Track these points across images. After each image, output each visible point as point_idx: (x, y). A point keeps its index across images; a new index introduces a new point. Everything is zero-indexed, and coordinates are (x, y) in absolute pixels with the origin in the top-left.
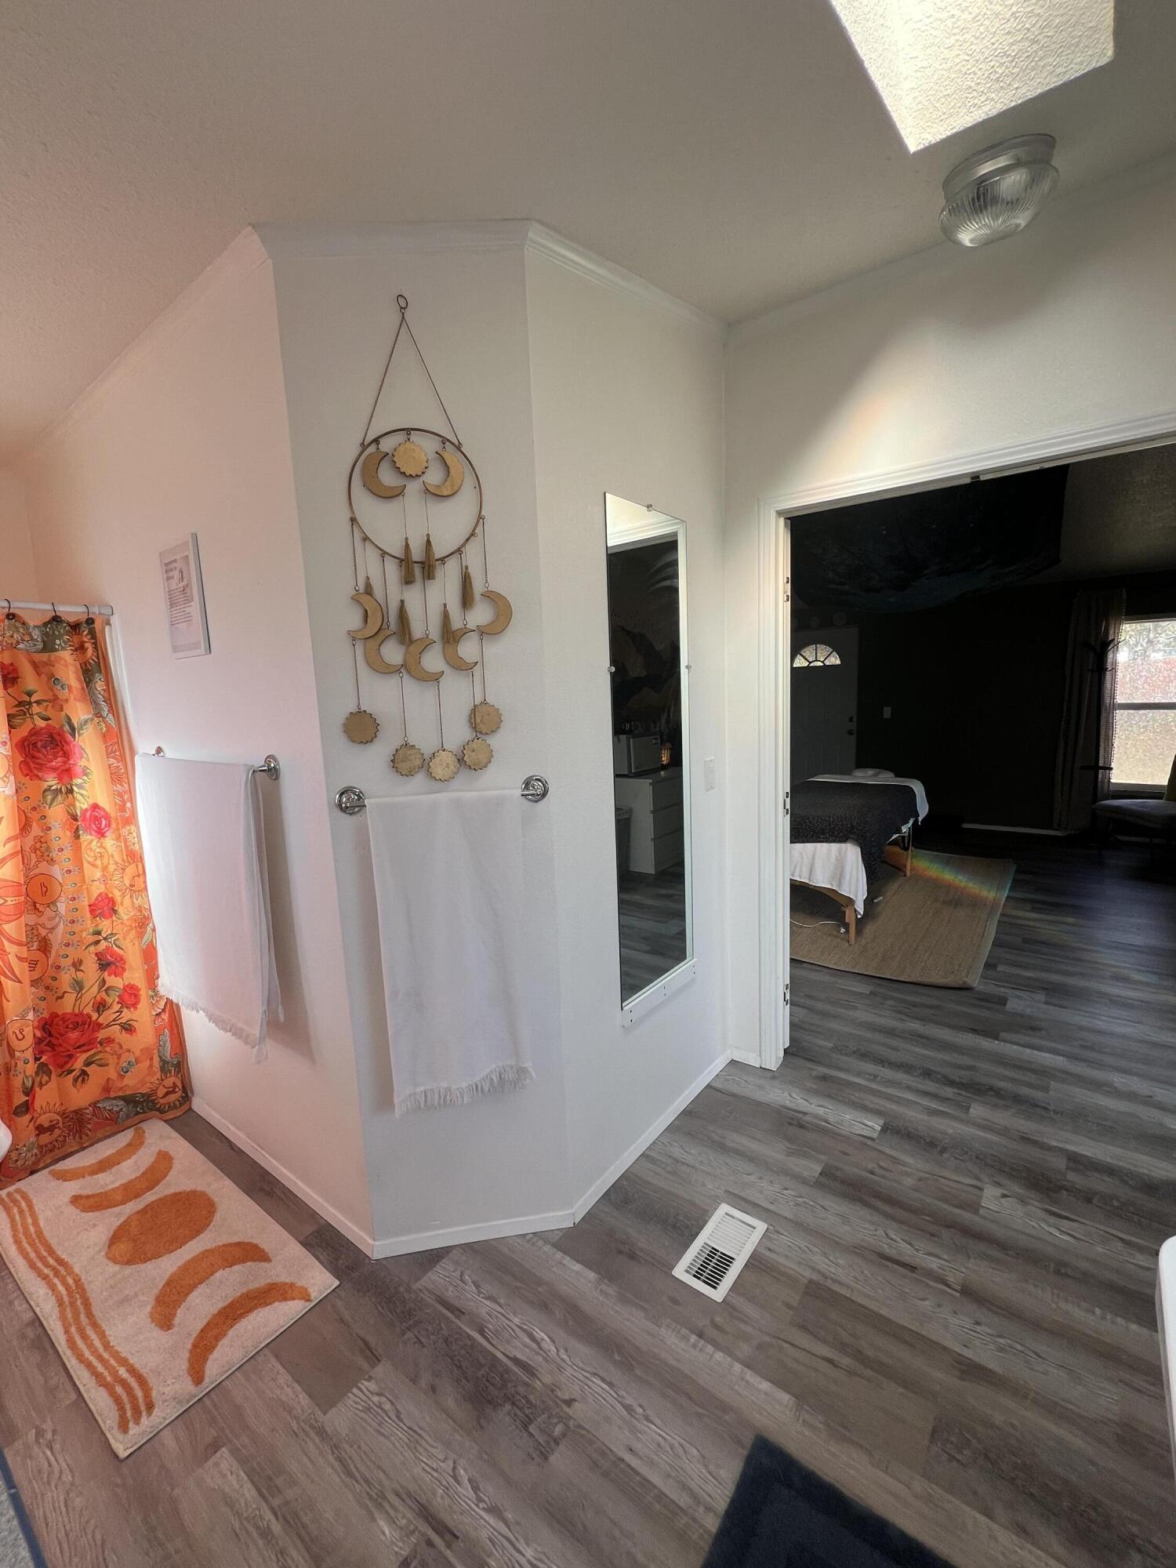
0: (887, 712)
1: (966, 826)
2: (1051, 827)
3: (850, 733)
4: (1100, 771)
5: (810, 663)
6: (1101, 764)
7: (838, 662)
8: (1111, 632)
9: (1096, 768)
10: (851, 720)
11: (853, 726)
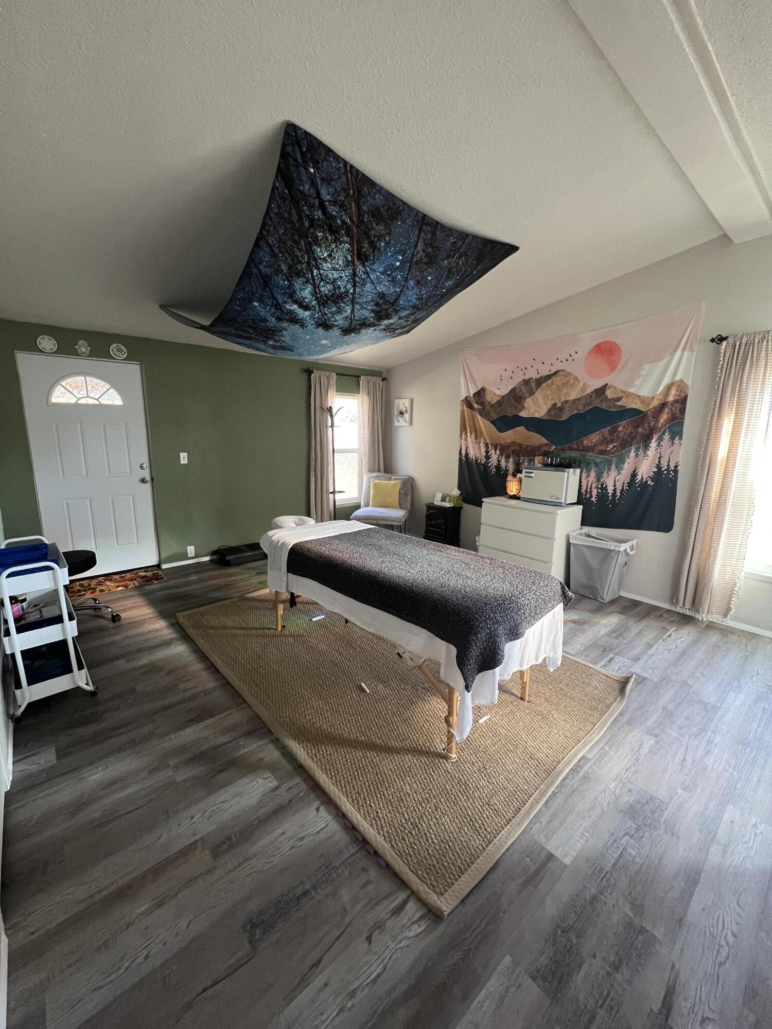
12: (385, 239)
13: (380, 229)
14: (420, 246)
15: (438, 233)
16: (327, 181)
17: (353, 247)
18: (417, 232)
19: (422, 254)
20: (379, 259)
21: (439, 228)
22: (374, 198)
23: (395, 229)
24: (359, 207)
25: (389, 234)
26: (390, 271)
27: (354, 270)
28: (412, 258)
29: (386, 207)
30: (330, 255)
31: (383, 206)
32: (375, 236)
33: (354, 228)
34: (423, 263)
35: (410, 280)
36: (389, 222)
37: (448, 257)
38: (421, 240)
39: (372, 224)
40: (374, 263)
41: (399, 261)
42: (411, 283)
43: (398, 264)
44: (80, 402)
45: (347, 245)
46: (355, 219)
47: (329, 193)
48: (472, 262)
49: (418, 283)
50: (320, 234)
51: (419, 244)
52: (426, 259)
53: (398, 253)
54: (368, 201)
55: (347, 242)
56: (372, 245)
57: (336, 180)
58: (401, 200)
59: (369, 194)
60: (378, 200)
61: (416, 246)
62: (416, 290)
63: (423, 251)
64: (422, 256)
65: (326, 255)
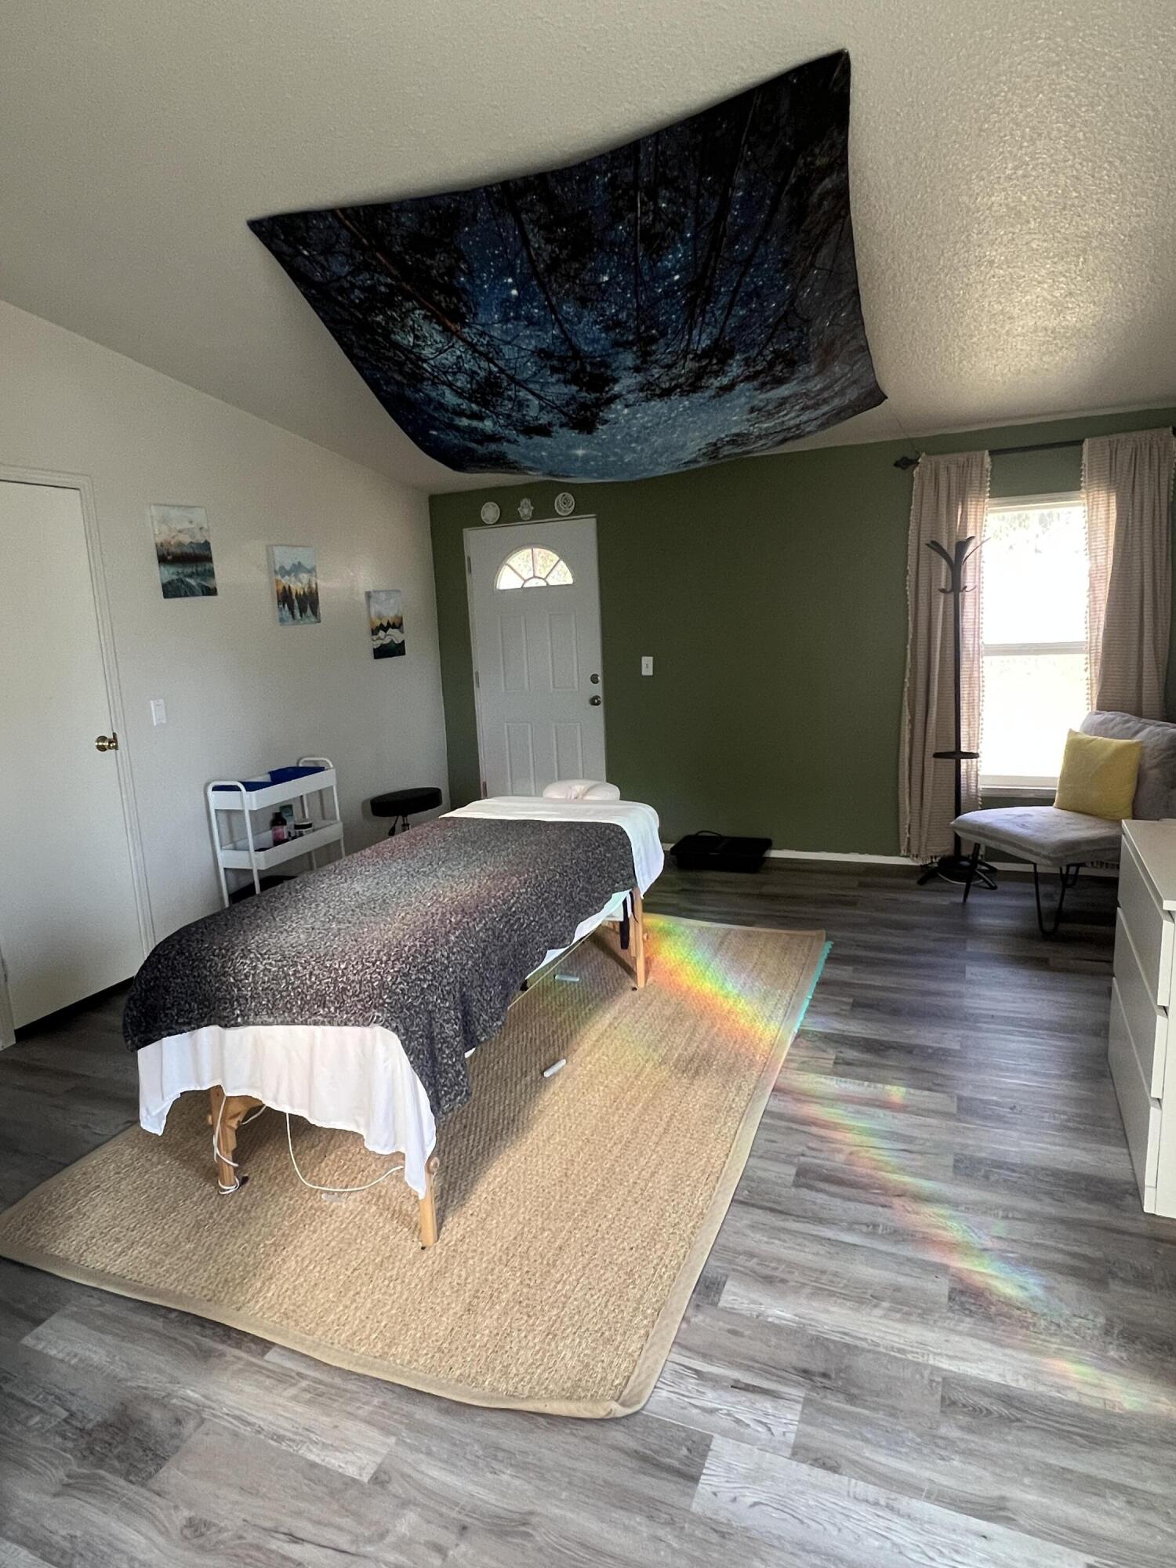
0: (647, 666)
1: (775, 854)
2: (897, 853)
3: (594, 701)
4: (963, 761)
5: (525, 581)
6: (964, 748)
7: (569, 580)
8: (971, 525)
9: (957, 755)
10: (594, 679)
11: (598, 690)
12: (461, 270)
13: (439, 262)
14: (536, 240)
15: (558, 191)
16: (328, 250)
17: (429, 310)
18: (510, 221)
19: (549, 248)
20: (477, 304)
21: (552, 182)
22: (400, 225)
23: (466, 243)
24: (387, 253)
25: (461, 257)
26: (511, 310)
27: (464, 340)
28: (534, 268)
29: (427, 224)
30: (416, 337)
31: (422, 225)
32: (441, 276)
33: (404, 284)
34: (565, 261)
35: (560, 305)
36: (447, 240)
37: (617, 217)
38: (529, 227)
39: (424, 263)
40: (476, 315)
41: (512, 287)
42: (568, 309)
43: (514, 292)
44: (527, 585)
45: (417, 312)
46: (395, 272)
47: (342, 265)
48: (699, 183)
49: (583, 302)
50: (380, 318)
51: (530, 236)
52: (565, 252)
53: (501, 273)
54: (395, 235)
55: (415, 309)
56: (450, 290)
57: (337, 241)
58: (444, 195)
59: (389, 224)
60: (408, 223)
61: (526, 243)
62: (589, 316)
63: (548, 241)
64: (553, 251)
65: (411, 340)
